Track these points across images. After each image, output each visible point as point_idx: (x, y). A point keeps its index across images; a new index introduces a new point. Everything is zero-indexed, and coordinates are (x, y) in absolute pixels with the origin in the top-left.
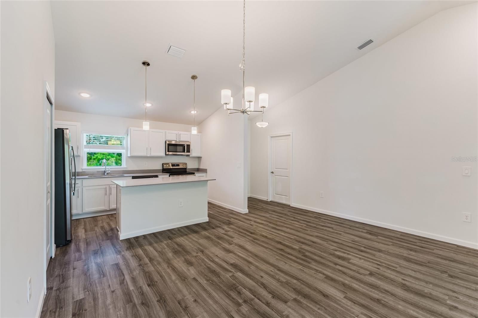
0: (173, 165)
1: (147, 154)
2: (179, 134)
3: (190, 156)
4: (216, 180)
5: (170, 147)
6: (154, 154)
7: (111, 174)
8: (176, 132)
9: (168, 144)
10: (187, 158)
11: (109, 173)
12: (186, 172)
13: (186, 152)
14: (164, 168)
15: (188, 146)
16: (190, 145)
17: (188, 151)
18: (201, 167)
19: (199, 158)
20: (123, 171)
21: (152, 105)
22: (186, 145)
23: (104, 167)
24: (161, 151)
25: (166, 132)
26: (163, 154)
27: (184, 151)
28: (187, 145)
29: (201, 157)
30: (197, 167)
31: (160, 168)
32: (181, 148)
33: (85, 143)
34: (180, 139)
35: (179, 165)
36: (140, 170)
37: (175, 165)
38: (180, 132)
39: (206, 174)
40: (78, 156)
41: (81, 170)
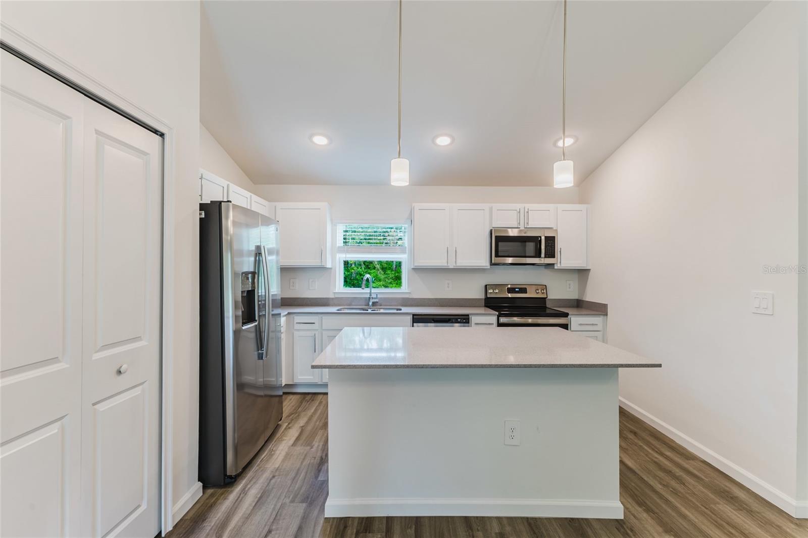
0: (511, 290)
1: (448, 262)
2: (526, 210)
3: (556, 267)
4: (660, 366)
5: (500, 244)
6: (463, 262)
7: (381, 306)
8: (518, 206)
9: (496, 236)
10: (547, 272)
11: (377, 302)
12: (546, 307)
13: (543, 255)
14: (488, 296)
15: (551, 241)
16: (554, 237)
17: (551, 253)
18: (589, 297)
19: (582, 273)
20: (403, 299)
21: (453, 139)
22: (543, 238)
23: (367, 290)
24: (480, 256)
25: (491, 209)
26: (484, 262)
27: (538, 255)
28: (545, 237)
29: (589, 270)
30: (576, 297)
31: (479, 295)
32: (530, 247)
33: (340, 242)
34: (528, 223)
35: (526, 289)
36: (435, 299)
37: (516, 290)
38: (527, 206)
39: (605, 317)
40: (322, 269)
41: (332, 296)
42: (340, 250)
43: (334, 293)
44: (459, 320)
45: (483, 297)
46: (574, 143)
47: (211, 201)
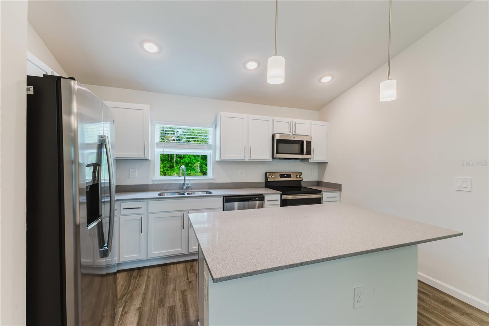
0: (282, 176)
1: (245, 156)
2: (294, 123)
3: (310, 161)
4: (462, 234)
5: (279, 145)
6: (256, 157)
7: (192, 189)
8: (290, 120)
9: (277, 140)
10: (302, 164)
11: (190, 187)
12: (301, 186)
13: (305, 153)
14: (269, 180)
15: (309, 143)
16: (310, 141)
17: (309, 153)
18: (327, 179)
19: (322, 165)
20: (209, 184)
21: (259, 65)
23: (183, 178)
24: (265, 153)
25: (273, 120)
26: (268, 156)
27: (302, 153)
28: (306, 141)
29: (327, 163)
30: (316, 180)
31: (262, 179)
32: (297, 147)
33: (158, 139)
34: (295, 131)
35: (291, 175)
36: (232, 183)
37: (285, 175)
38: (295, 120)
39: (340, 192)
40: (146, 160)
41: (151, 183)
42: (159, 145)
43: (153, 180)
44: (257, 198)
45: (264, 181)
46: (331, 80)
47: (44, 75)
